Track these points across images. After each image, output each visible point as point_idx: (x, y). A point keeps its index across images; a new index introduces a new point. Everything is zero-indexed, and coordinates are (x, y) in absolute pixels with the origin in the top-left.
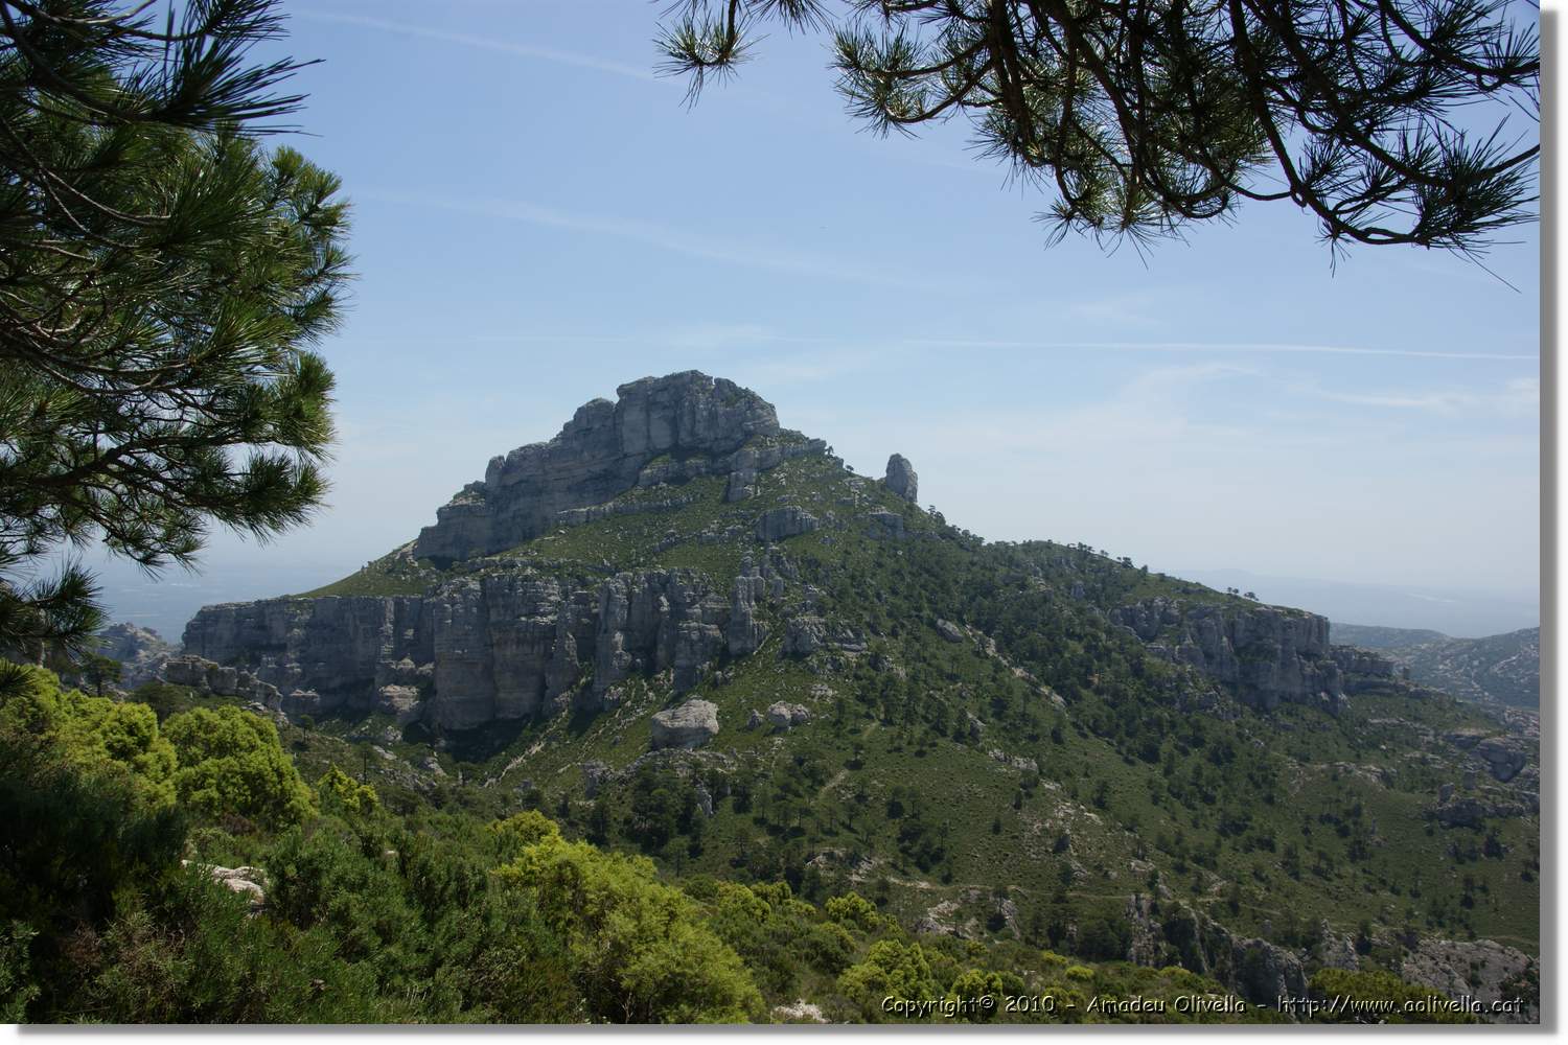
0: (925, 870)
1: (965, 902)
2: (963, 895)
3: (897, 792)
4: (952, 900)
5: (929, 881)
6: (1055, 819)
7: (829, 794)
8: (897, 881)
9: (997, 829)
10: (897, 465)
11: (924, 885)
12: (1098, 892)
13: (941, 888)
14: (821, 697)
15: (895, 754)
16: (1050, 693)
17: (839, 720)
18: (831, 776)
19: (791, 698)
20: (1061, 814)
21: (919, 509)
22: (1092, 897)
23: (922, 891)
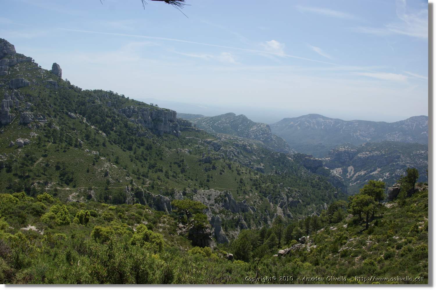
0: (68, 184)
1: (80, 192)
2: (79, 191)
3: (58, 163)
4: (76, 192)
5: (69, 187)
6: (104, 167)
7: (37, 165)
8: (60, 188)
9: (88, 171)
10: (55, 66)
11: (68, 189)
12: (117, 186)
13: (73, 189)
14: (33, 136)
15: (57, 152)
16: (102, 133)
17: (39, 142)
18: (38, 160)
19: (23, 137)
20: (106, 166)
21: (62, 80)
22: (116, 188)
23: (67, 190)
